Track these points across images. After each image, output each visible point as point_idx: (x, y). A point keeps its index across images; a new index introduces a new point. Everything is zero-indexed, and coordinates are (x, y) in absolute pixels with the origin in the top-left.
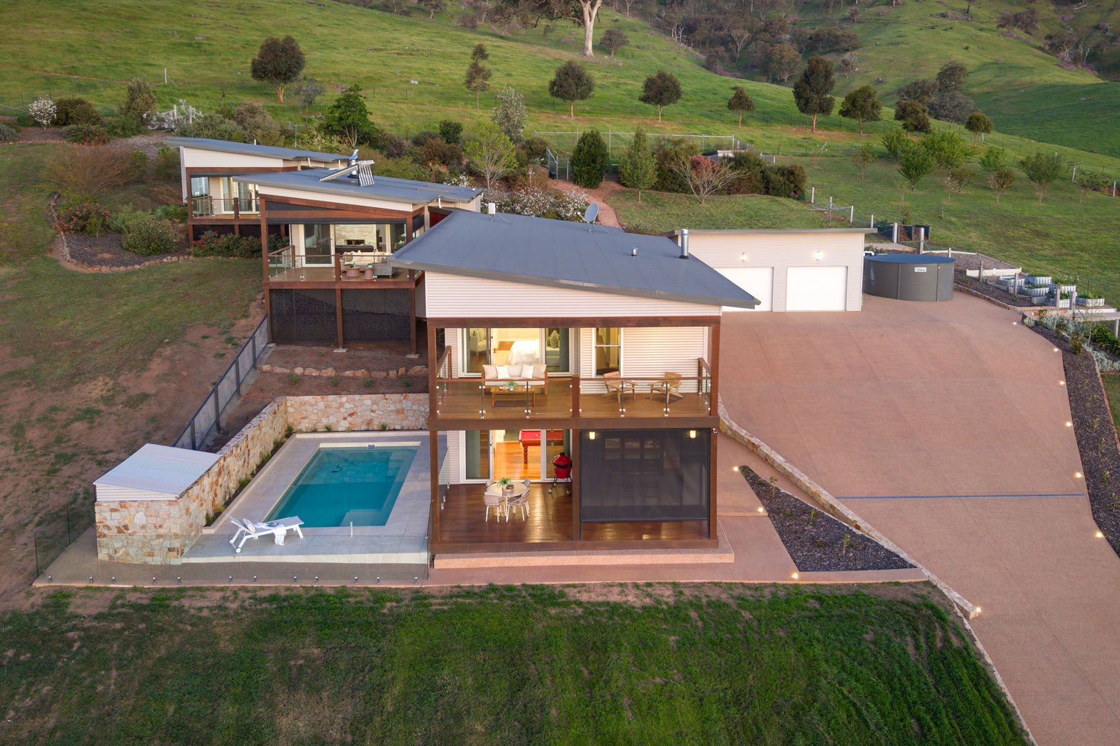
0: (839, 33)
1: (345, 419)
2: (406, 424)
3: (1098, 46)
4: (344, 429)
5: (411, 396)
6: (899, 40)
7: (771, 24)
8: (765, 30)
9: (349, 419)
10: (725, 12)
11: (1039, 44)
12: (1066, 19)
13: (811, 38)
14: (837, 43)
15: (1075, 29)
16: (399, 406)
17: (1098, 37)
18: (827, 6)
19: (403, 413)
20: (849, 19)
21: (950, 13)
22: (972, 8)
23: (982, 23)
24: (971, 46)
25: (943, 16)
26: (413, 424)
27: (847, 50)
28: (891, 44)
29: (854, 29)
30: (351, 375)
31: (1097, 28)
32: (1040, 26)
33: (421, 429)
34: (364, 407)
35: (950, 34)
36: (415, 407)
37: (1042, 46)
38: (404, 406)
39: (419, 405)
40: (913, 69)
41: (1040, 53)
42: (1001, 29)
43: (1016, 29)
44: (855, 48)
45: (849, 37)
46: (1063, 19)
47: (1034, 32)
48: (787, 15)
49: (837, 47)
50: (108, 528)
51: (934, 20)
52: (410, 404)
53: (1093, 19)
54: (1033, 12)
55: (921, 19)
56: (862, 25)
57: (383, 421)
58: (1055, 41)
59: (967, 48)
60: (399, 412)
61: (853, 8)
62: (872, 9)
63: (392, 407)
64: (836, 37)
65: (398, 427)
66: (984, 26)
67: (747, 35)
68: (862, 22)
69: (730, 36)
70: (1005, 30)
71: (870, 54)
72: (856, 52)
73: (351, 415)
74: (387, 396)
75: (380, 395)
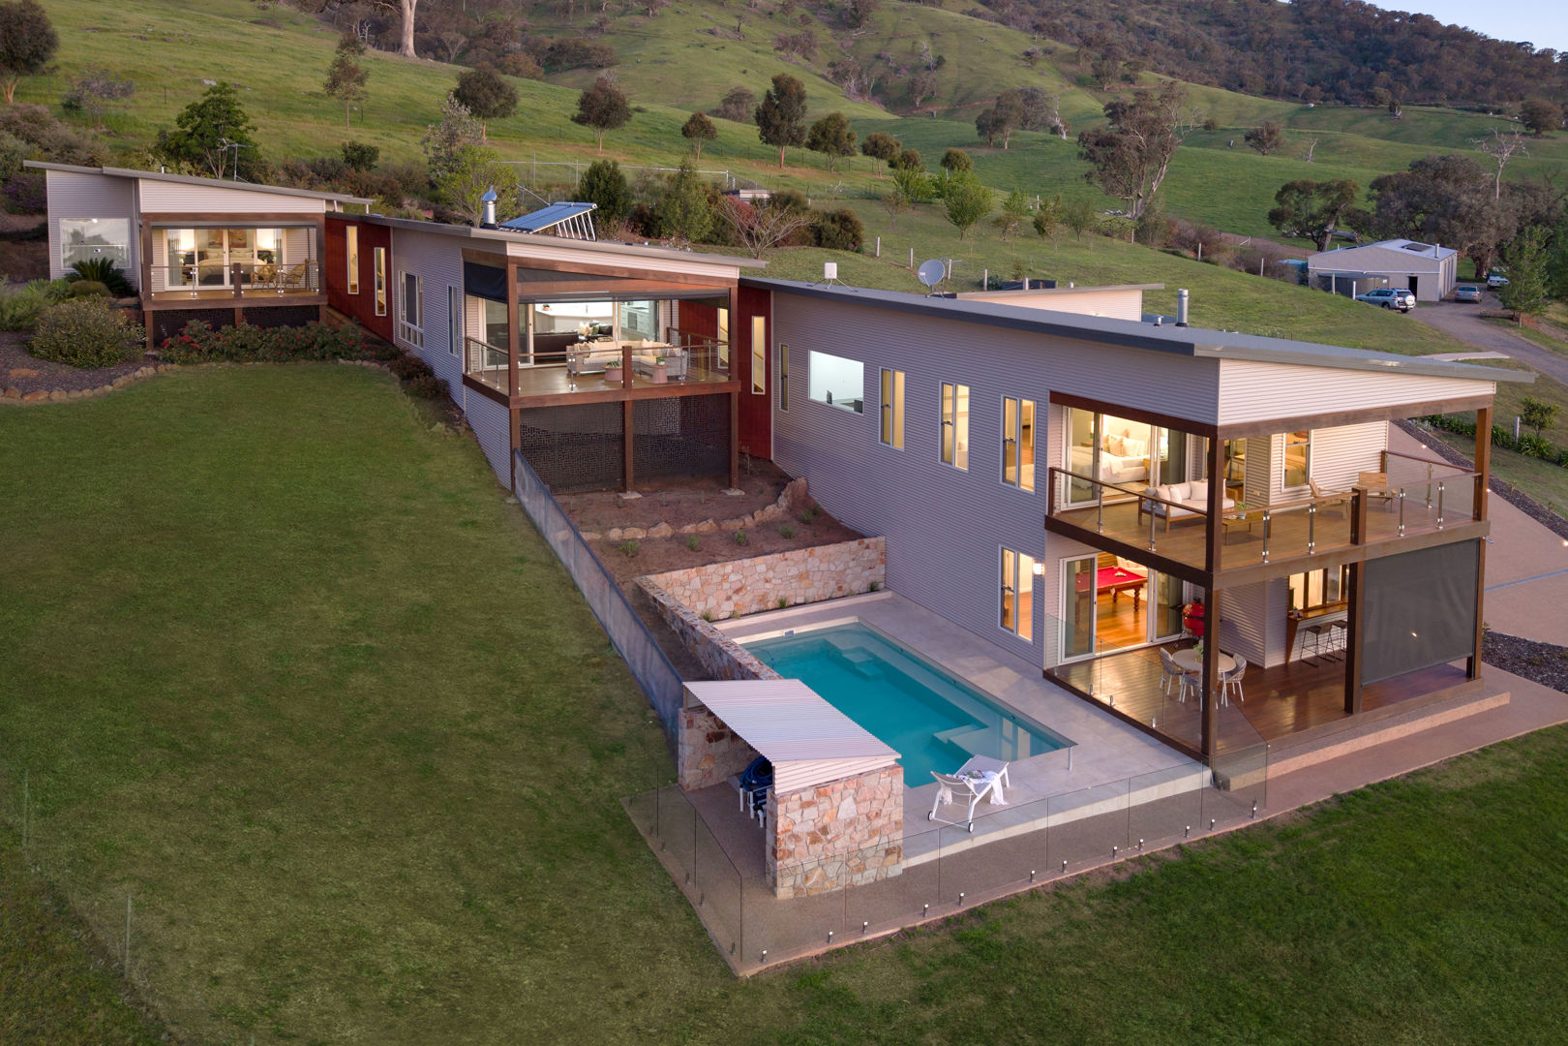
0: (588, 45)
1: (729, 598)
2: (811, 593)
3: (882, 77)
4: (727, 615)
5: (819, 550)
6: (666, 57)
7: (494, 28)
8: (487, 35)
9: (735, 598)
10: (428, 9)
11: (820, 72)
12: (845, 45)
13: (552, 49)
14: (587, 57)
15: (856, 57)
16: (802, 568)
17: (880, 69)
18: (565, 9)
19: (807, 578)
20: (597, 28)
21: (719, 30)
22: (743, 26)
23: (756, 43)
24: (749, 70)
25: (712, 32)
26: (820, 592)
27: (600, 67)
28: (655, 62)
29: (606, 41)
30: (693, 531)
31: (878, 57)
32: (818, 51)
33: (830, 599)
34: (756, 577)
35: (722, 54)
36: (824, 567)
37: (825, 74)
38: (809, 566)
39: (829, 562)
40: (686, 93)
41: (824, 81)
42: (778, 52)
43: (794, 54)
44: (610, 64)
45: (602, 50)
46: (842, 45)
47: (813, 58)
48: (512, 16)
49: (587, 62)
50: (796, 837)
51: (701, 36)
52: (816, 562)
53: (874, 47)
54: (810, 35)
55: (687, 35)
56: (614, 37)
57: (782, 593)
58: (840, 69)
59: (745, 72)
60: (802, 577)
61: (602, 15)
62: (624, 19)
63: (794, 571)
64: (588, 50)
65: (800, 600)
66: (759, 48)
67: (463, 40)
68: (614, 34)
69: (439, 40)
70: (782, 53)
71: (631, 73)
72: (614, 69)
73: (737, 591)
74: (788, 554)
75: (777, 556)
